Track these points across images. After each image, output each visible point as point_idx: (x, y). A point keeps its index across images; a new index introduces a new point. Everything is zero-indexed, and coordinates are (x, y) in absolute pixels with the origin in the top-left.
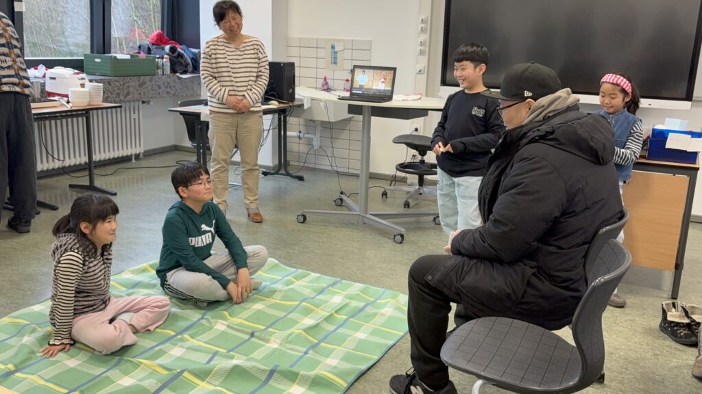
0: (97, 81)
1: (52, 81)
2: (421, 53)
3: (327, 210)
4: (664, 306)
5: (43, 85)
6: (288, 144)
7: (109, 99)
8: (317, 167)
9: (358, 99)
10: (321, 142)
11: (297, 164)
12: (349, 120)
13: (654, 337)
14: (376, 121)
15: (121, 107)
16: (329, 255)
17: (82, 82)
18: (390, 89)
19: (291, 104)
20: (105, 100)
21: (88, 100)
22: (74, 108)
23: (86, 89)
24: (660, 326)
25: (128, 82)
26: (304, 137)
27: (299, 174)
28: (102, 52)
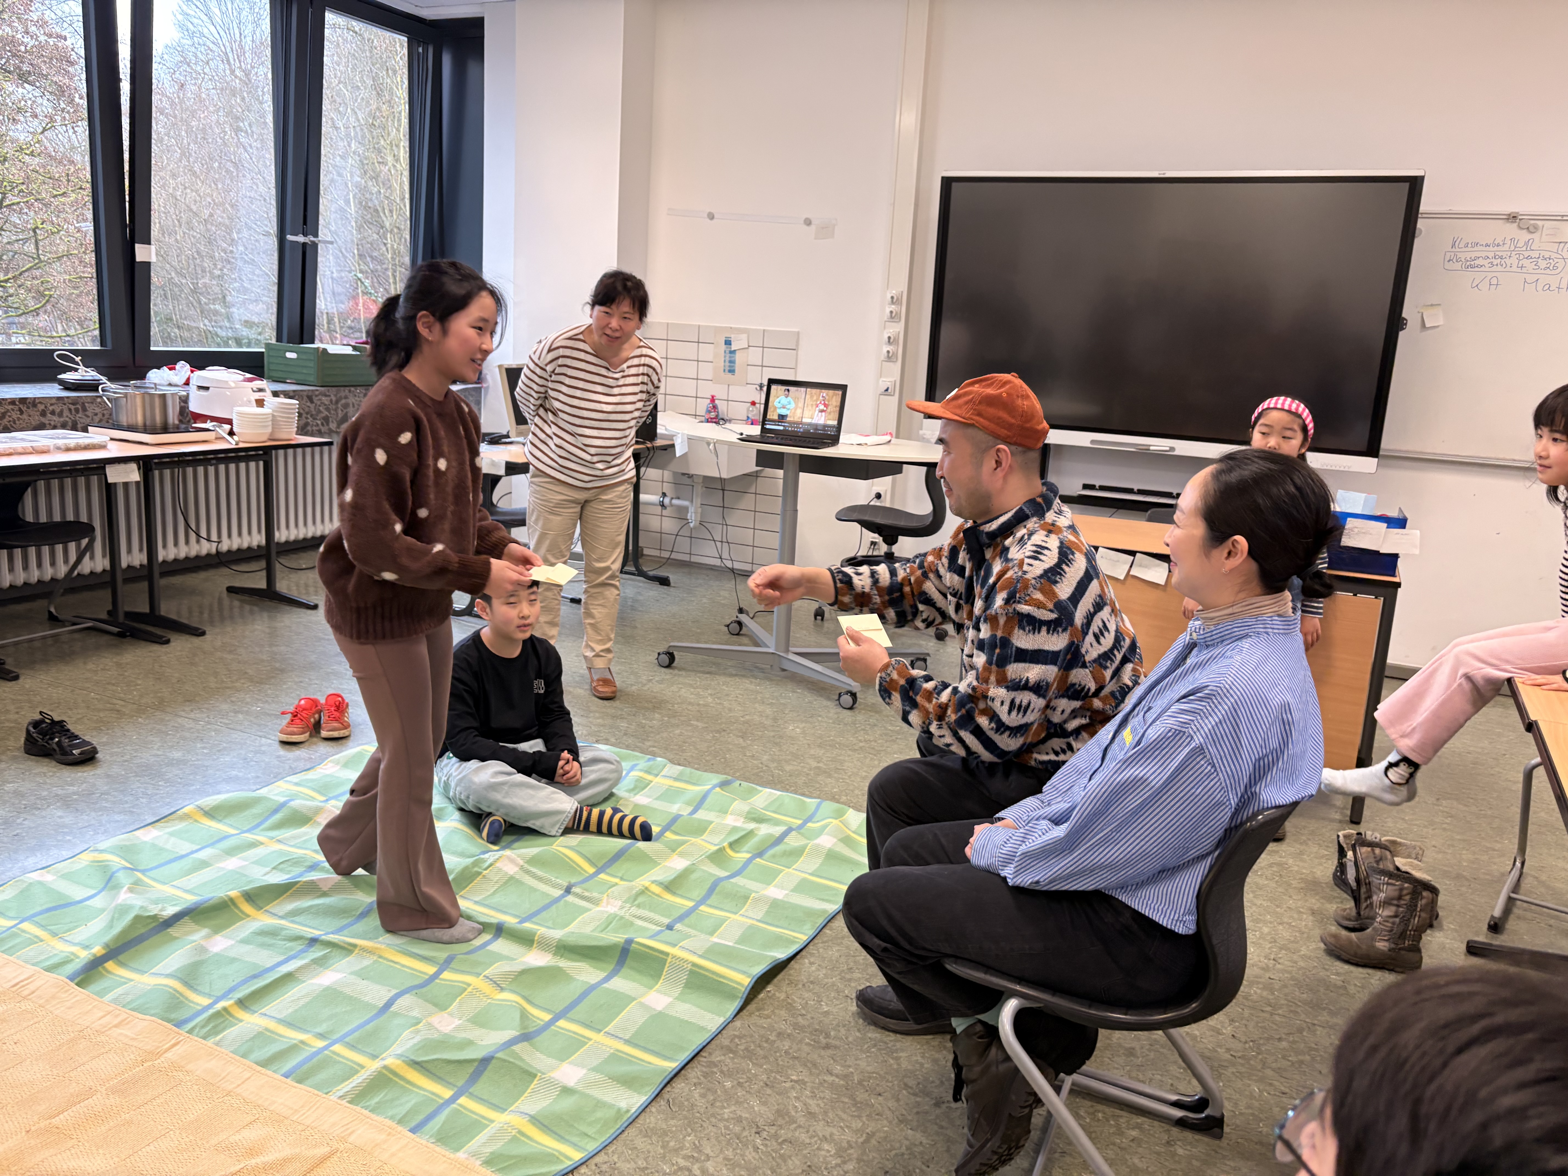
0: (288, 395)
1: (203, 393)
2: (890, 357)
3: (714, 643)
4: (1341, 839)
5: (185, 400)
6: (641, 517)
7: (309, 428)
8: (694, 559)
9: (775, 440)
10: (702, 514)
11: (656, 553)
12: (755, 475)
13: (1323, 898)
14: (806, 479)
15: (330, 444)
16: (718, 732)
17: (258, 396)
18: (835, 423)
19: (649, 445)
20: (302, 430)
21: (269, 430)
22: (241, 445)
23: (266, 410)
24: (1335, 875)
25: (346, 397)
26: (671, 505)
27: (662, 573)
28: (298, 339)
